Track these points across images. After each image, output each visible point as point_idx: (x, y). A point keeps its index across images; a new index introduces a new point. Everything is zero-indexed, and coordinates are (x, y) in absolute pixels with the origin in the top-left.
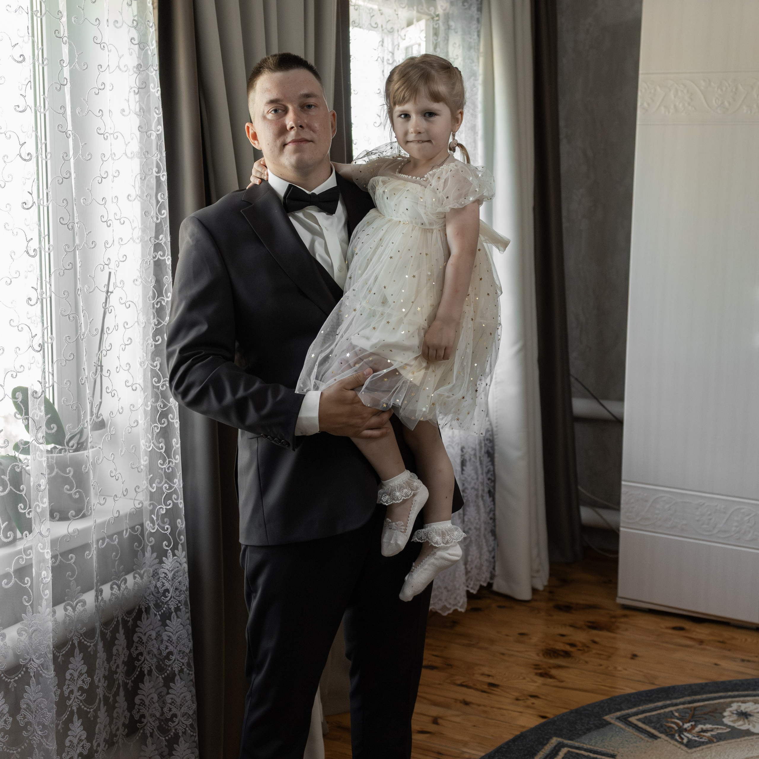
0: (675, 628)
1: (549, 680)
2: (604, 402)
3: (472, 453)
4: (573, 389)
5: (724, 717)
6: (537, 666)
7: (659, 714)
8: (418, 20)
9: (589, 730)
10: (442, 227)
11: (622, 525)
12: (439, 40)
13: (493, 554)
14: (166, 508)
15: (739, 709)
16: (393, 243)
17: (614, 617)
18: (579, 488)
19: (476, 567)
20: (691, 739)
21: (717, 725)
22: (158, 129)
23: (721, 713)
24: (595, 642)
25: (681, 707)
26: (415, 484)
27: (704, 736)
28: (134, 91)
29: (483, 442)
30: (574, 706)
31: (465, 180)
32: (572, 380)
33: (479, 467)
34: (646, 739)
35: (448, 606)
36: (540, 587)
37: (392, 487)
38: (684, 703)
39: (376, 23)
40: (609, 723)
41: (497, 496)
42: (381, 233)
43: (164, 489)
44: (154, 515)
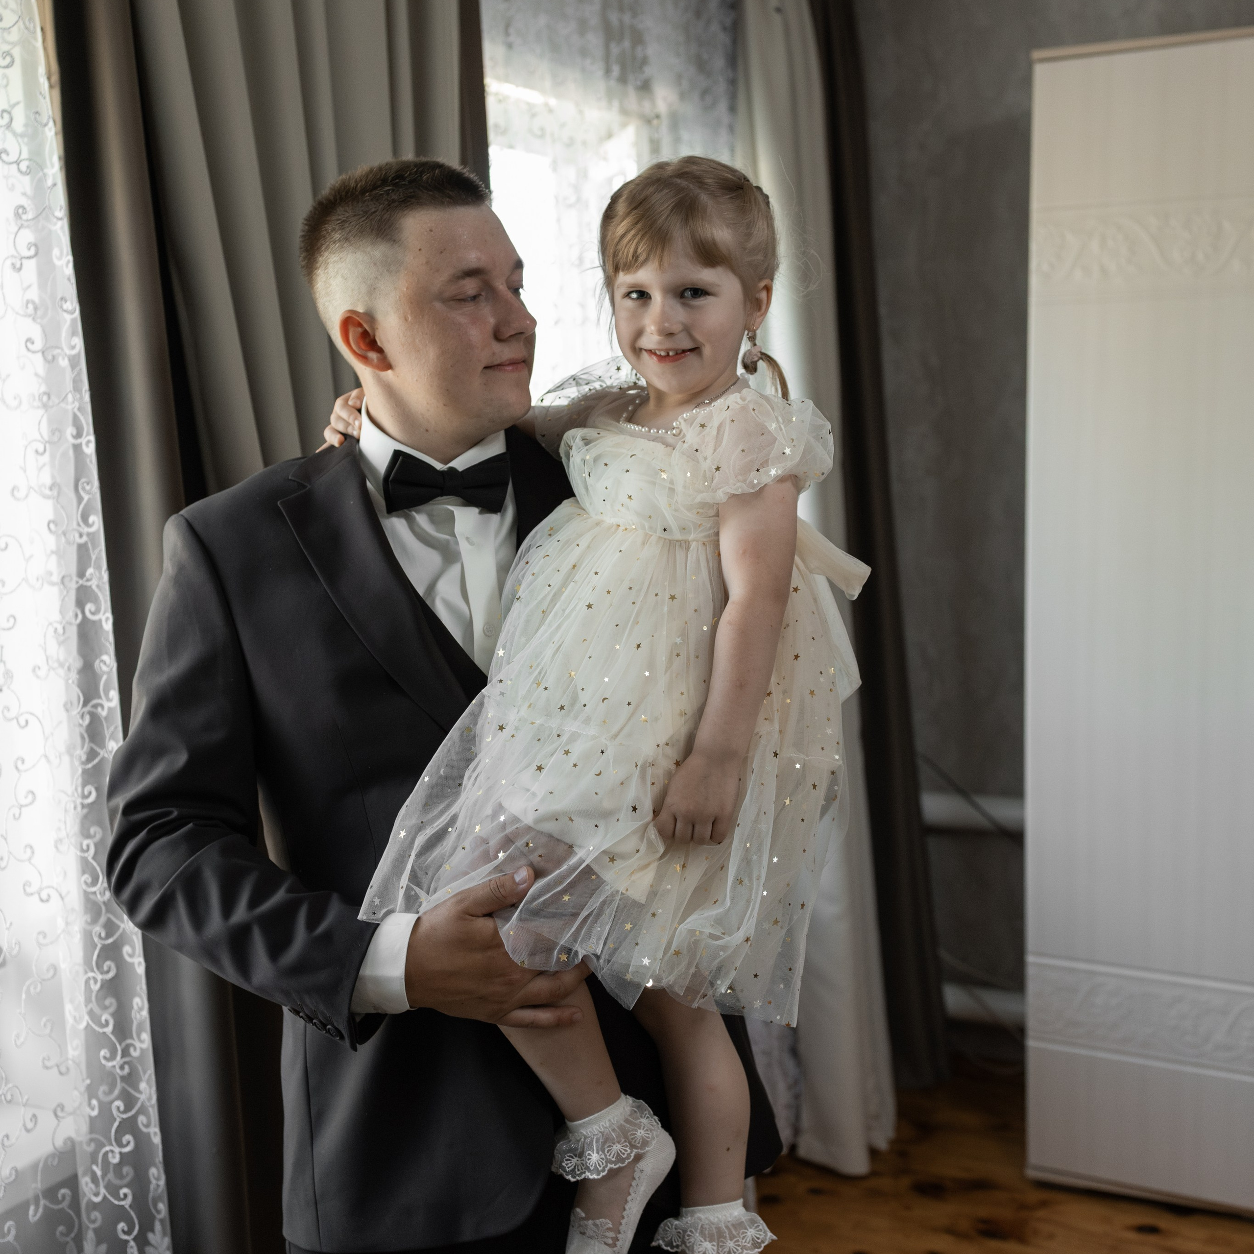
10: (709, 536)
14: (121, 1153)
16: (597, 573)
22: (73, 343)
26: (641, 1133)
28: (13, 264)
37: (586, 1138)
43: (115, 1112)
44: (97, 1166)
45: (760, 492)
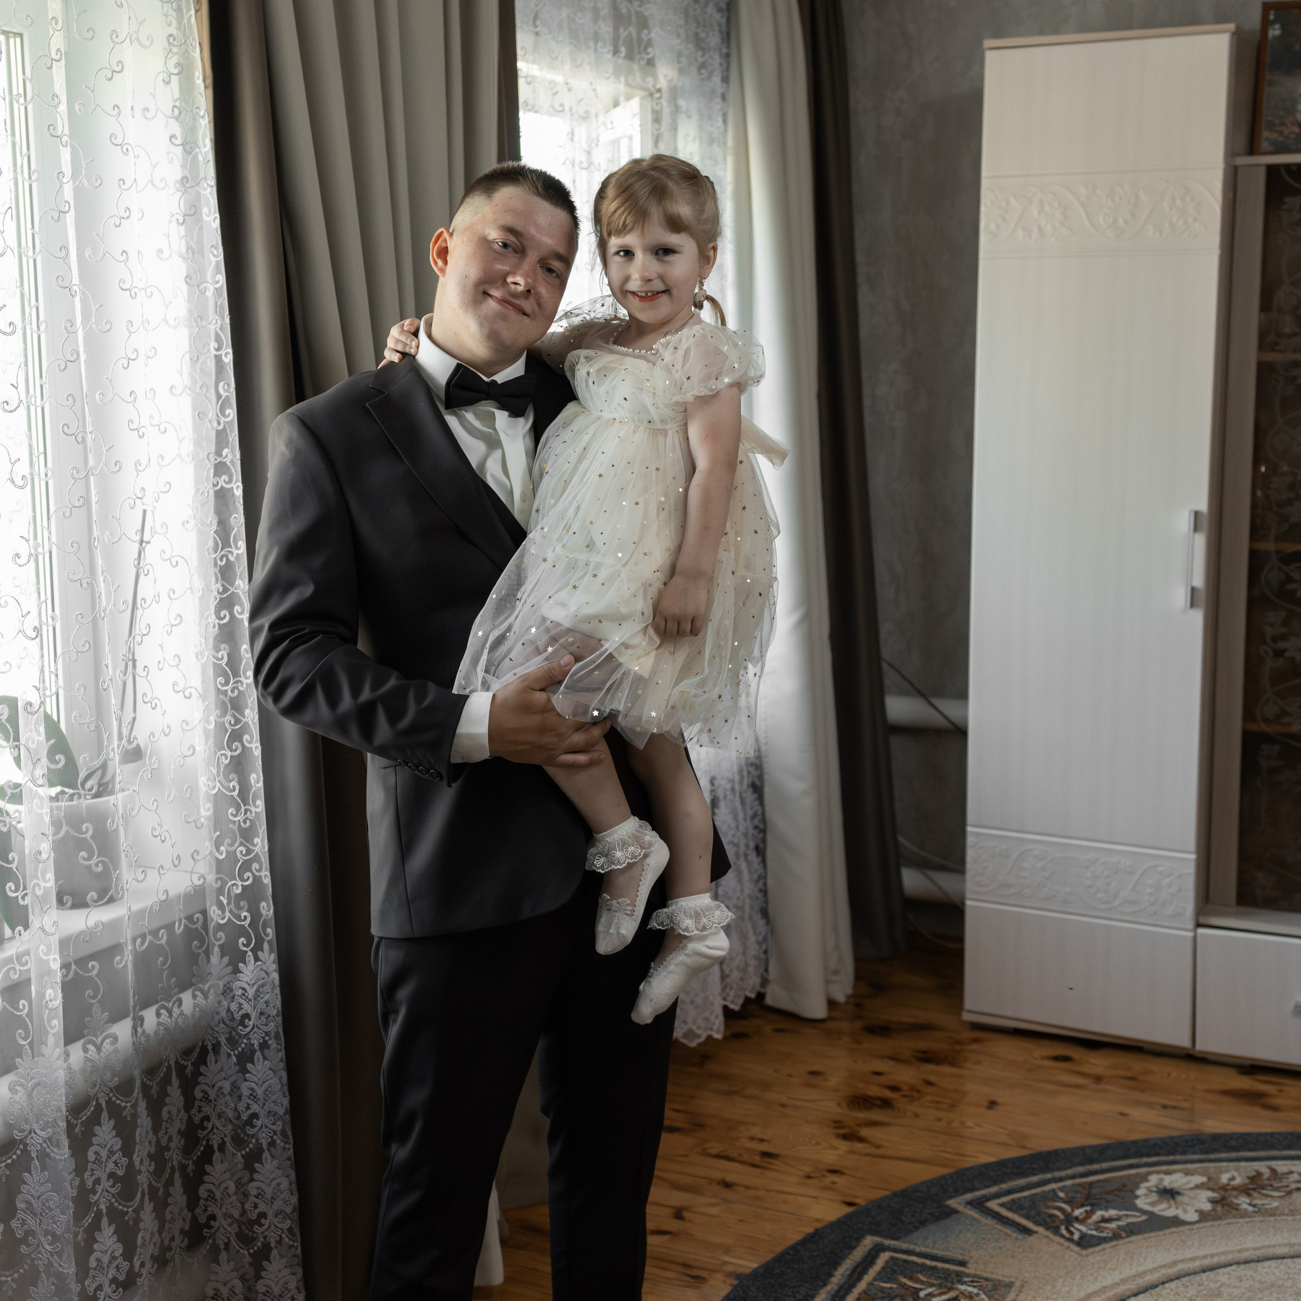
0: (1056, 1058)
1: (858, 1146)
2: (937, 702)
3: (729, 786)
4: (887, 682)
5: (1137, 1197)
6: (837, 1124)
7: (1034, 1195)
8: (628, 98)
9: (923, 1223)
10: (680, 426)
11: (968, 895)
12: (663, 129)
13: (764, 947)
14: (242, 885)
15: (1161, 1184)
16: (603, 453)
17: (959, 1042)
18: (901, 839)
19: (738, 968)
20: (1086, 1234)
21: (1127, 1210)
22: (217, 279)
23: (1133, 1191)
24: (929, 1083)
25: (1069, 1183)
26: (647, 838)
27: (1106, 1228)
28: (177, 220)
29: (745, 768)
30: (899, 1186)
31: (718, 351)
32: (885, 666)
33: (740, 808)
34: (1015, 1235)
35: (699, 1032)
36: (840, 997)
37: (610, 843)
38: (1073, 1177)
39: (561, 105)
40: (954, 1212)
41: (770, 854)
42: (586, 439)
43: (239, 855)
44: (224, 897)
45: (716, 396)
